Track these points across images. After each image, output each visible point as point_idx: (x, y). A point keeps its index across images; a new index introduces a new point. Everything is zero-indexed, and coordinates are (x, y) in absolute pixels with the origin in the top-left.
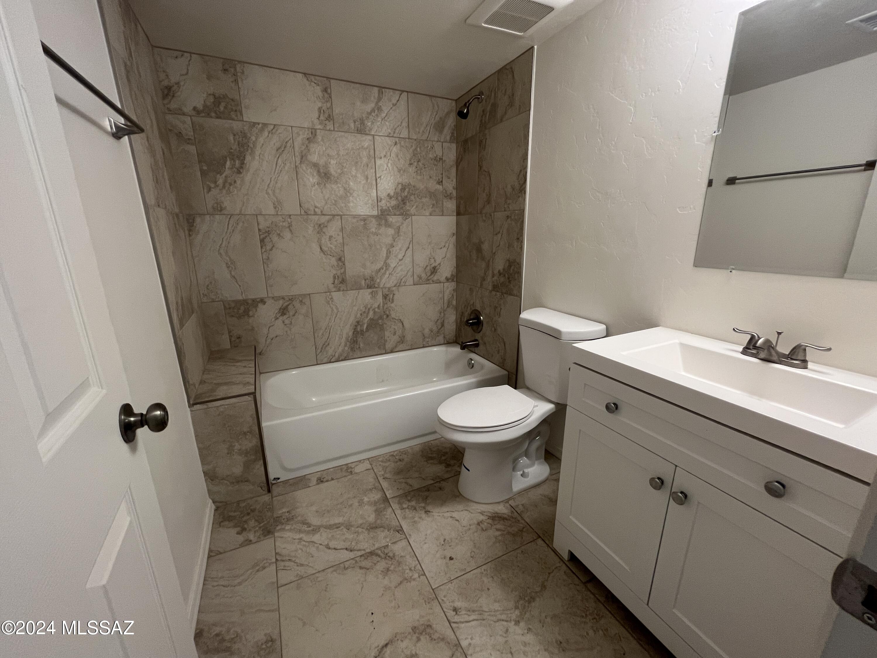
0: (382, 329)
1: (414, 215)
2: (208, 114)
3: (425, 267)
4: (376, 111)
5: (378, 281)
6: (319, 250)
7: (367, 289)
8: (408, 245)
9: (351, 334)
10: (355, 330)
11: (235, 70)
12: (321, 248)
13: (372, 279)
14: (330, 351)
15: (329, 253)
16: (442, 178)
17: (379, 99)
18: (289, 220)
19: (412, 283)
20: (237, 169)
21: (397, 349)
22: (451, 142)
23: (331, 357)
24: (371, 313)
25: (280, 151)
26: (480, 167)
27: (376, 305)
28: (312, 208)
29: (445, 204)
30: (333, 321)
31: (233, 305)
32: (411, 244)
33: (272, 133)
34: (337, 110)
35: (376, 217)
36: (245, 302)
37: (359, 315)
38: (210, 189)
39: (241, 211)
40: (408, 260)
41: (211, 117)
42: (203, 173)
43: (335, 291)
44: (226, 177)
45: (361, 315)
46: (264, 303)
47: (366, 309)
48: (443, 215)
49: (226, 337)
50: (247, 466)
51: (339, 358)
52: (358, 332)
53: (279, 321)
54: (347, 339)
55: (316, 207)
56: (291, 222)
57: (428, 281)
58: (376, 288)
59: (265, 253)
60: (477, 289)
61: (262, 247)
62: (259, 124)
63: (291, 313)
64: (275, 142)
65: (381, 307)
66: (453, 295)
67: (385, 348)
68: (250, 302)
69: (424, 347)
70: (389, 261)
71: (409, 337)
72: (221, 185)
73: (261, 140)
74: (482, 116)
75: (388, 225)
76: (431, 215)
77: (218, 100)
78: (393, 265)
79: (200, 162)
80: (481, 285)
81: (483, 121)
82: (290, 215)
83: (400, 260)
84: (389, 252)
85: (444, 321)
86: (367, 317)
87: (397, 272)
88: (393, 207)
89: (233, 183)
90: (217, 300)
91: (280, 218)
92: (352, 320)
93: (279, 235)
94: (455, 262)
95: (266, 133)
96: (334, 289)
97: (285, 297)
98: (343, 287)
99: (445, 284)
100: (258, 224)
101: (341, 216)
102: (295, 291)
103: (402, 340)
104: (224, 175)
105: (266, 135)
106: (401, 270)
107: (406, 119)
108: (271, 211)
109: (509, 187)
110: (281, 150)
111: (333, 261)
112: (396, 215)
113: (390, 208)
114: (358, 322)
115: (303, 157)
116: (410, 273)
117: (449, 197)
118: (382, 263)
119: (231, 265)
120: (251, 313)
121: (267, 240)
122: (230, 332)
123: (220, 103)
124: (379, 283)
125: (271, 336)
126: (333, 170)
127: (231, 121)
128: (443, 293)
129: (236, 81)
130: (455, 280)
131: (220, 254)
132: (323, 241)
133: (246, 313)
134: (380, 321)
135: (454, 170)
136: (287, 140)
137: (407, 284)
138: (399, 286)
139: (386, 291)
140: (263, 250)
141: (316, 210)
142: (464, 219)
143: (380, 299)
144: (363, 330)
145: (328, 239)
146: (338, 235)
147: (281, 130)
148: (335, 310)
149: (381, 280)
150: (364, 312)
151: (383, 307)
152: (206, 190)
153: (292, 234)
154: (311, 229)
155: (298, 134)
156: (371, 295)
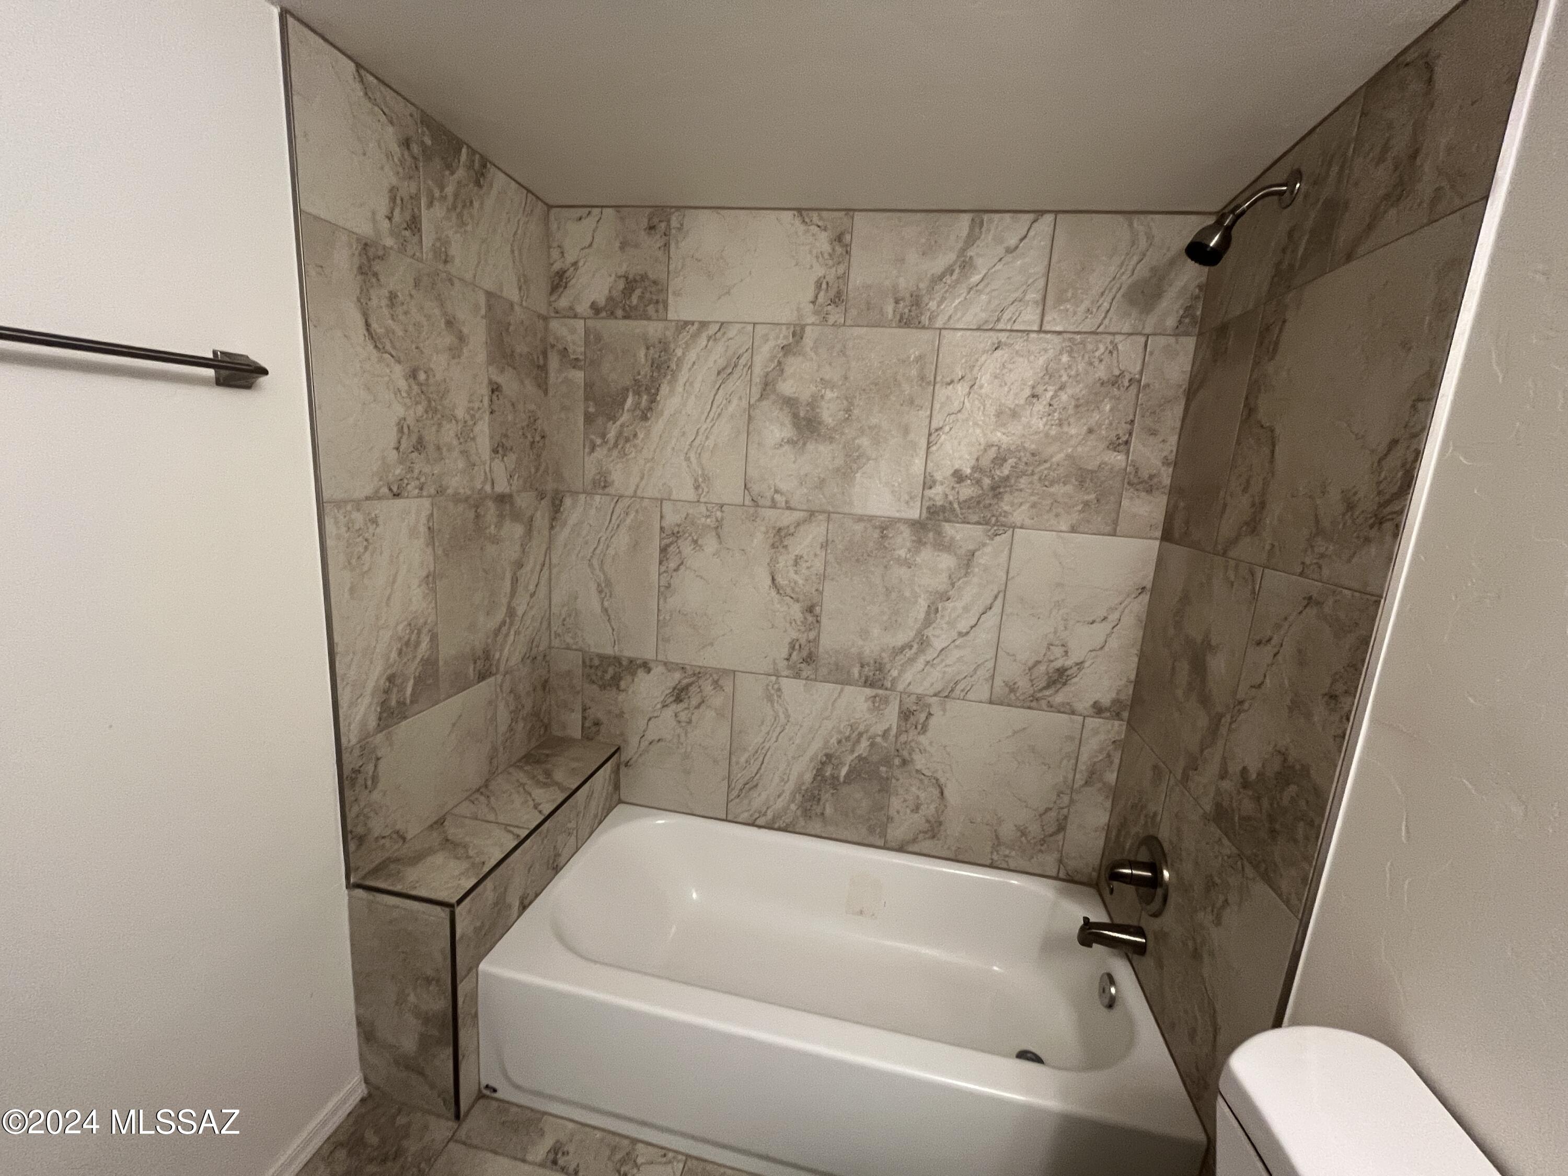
0: (885, 786)
1: (1021, 528)
2: (612, 313)
3: (1030, 663)
4: (957, 271)
5: (895, 673)
6: (769, 582)
7: (865, 686)
8: (989, 602)
9: (808, 777)
10: (819, 773)
11: (669, 225)
12: (773, 579)
13: (880, 667)
14: (758, 800)
15: (788, 591)
16: (1130, 434)
17: (971, 240)
18: (719, 514)
19: (986, 696)
20: (643, 412)
21: (916, 848)
22: (1178, 332)
23: (757, 815)
24: (864, 744)
25: (723, 375)
26: (1250, 410)
27: (879, 729)
28: (769, 494)
29: (1125, 503)
30: (774, 739)
31: (596, 662)
32: (1000, 599)
33: (715, 340)
34: (857, 278)
35: (918, 526)
36: (617, 660)
37: (833, 741)
38: (593, 449)
39: (635, 492)
40: (983, 636)
41: (616, 318)
42: (589, 419)
43: (787, 677)
44: (622, 426)
45: (839, 742)
46: (649, 671)
47: (853, 731)
48: (1114, 534)
49: (577, 717)
50: (425, 1043)
51: (774, 819)
52: (824, 780)
53: (669, 713)
54: (798, 789)
55: (776, 491)
56: (722, 519)
57: (1032, 701)
58: (886, 689)
59: (665, 575)
60: (1172, 782)
61: (660, 563)
62: (693, 323)
63: (694, 701)
64: (718, 355)
65: (892, 738)
66: (1109, 756)
67: (883, 835)
68: (625, 663)
69: (992, 866)
70: (929, 632)
71: (954, 827)
72: (612, 442)
73: (692, 356)
74: (1284, 251)
75: (944, 546)
76: (1073, 530)
77: (631, 283)
78: (938, 644)
79: (587, 399)
80: (1186, 778)
81: (1284, 266)
82: (722, 506)
83: (961, 635)
84: (932, 612)
85: (1066, 818)
86: (853, 751)
87: (948, 662)
88: (965, 501)
89: (631, 437)
90: (574, 647)
91: (703, 508)
92: (816, 747)
93: (695, 542)
94: (1134, 666)
95: (703, 341)
96: (785, 673)
97: (688, 667)
98: (807, 671)
99: (1088, 720)
100: (662, 517)
101: (829, 513)
102: (708, 659)
103: (933, 829)
104: (618, 423)
105: (705, 343)
106: (960, 659)
107: (1041, 283)
108: (689, 493)
109: (1334, 495)
110: (725, 372)
111: (796, 610)
112: (968, 523)
113: (956, 506)
114: (829, 756)
115: (768, 386)
116: (983, 673)
117: (1147, 485)
118: (912, 634)
119: (605, 589)
120: (623, 684)
121: (672, 549)
122: (584, 710)
123: (633, 290)
124: (894, 681)
125: (650, 736)
126: (828, 414)
127: (645, 322)
128: (1077, 742)
129: (666, 246)
130: (1125, 715)
131: (591, 565)
132: (781, 565)
133: (615, 682)
134: (883, 769)
135: (1173, 416)
136: (741, 352)
137: (969, 696)
138: (946, 697)
139: (910, 703)
140: (663, 569)
141: (778, 497)
142: (1179, 553)
143: (891, 716)
144: (837, 778)
145: (791, 562)
146: (816, 555)
147: (732, 332)
148: (782, 716)
149: (902, 672)
150: (848, 739)
151: (897, 737)
152: (587, 450)
153: (720, 543)
154: (759, 537)
155: (766, 338)
156: (870, 703)
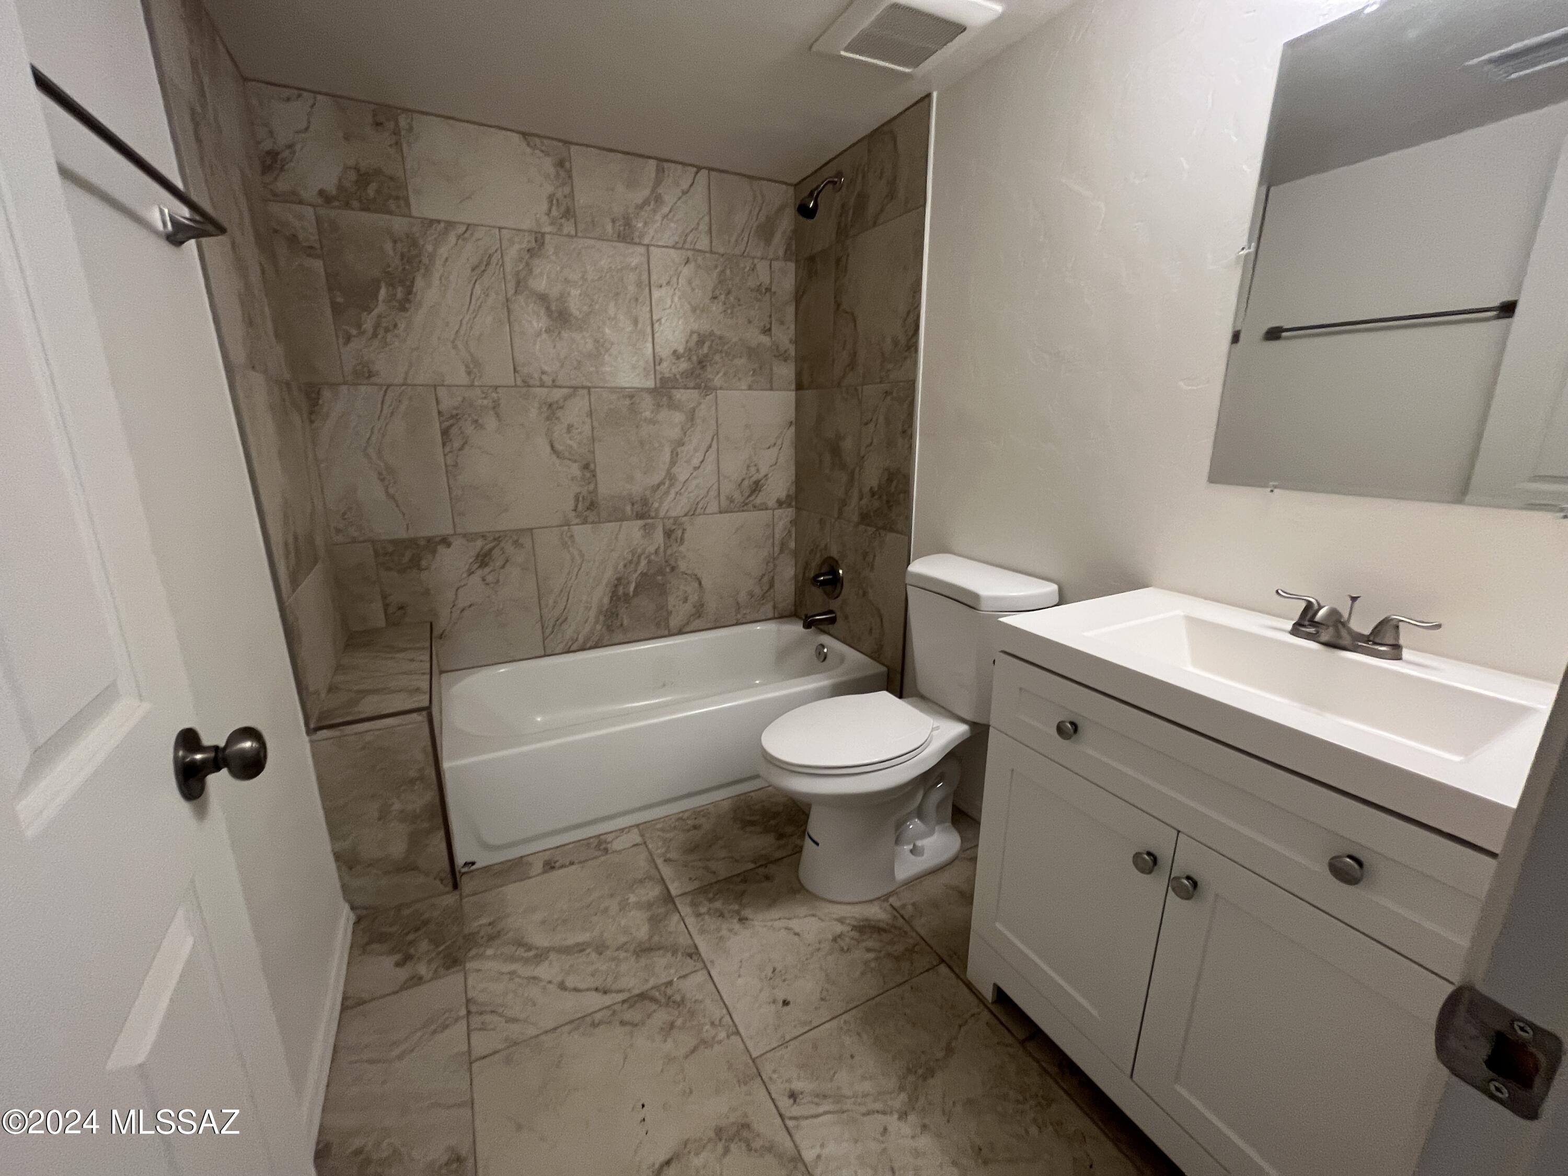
0: (663, 590)
1: (720, 389)
2: (347, 203)
3: (739, 481)
4: (652, 203)
5: (656, 505)
6: (548, 449)
7: (637, 519)
8: (709, 443)
9: (606, 600)
10: (614, 593)
11: (397, 124)
12: (552, 447)
13: (645, 502)
14: (569, 631)
15: (567, 454)
16: (771, 324)
17: (658, 182)
18: (494, 395)
19: (716, 509)
20: (400, 303)
21: (688, 629)
22: (786, 258)
23: (571, 642)
24: (643, 562)
25: (478, 271)
26: (838, 305)
27: (652, 549)
28: (536, 375)
29: (775, 369)
30: (574, 578)
31: (390, 549)
32: (715, 441)
33: (464, 240)
34: (582, 200)
35: (653, 391)
36: (413, 542)
37: (621, 566)
38: (348, 339)
39: (406, 379)
40: (709, 466)
41: (353, 209)
42: (337, 309)
43: (577, 524)
44: (378, 316)
45: (625, 566)
46: (449, 545)
47: (633, 555)
48: (771, 389)
49: (378, 606)
50: (415, 841)
51: (585, 643)
52: (619, 599)
53: (476, 579)
54: (600, 611)
55: (543, 373)
56: (498, 399)
57: (744, 506)
58: (653, 518)
59: (450, 455)
60: (833, 520)
61: (444, 444)
62: (439, 222)
63: (498, 564)
64: (469, 254)
65: (662, 553)
66: (789, 532)
67: (667, 626)
68: (422, 543)
69: (738, 623)
70: (674, 470)
71: (712, 605)
72: (370, 332)
73: (443, 251)
74: (841, 216)
75: (673, 405)
76: (750, 388)
77: (364, 178)
78: (682, 478)
79: (330, 290)
80: (840, 512)
81: (843, 224)
82: (496, 387)
83: (696, 468)
84: (675, 455)
85: (773, 578)
86: (636, 571)
87: (690, 490)
88: (683, 373)
89: (391, 327)
90: (361, 539)
91: (478, 392)
92: (609, 575)
93: (476, 422)
94: (794, 472)
95: (452, 239)
96: (577, 521)
97: (488, 535)
98: (592, 517)
99: (776, 512)
100: (438, 403)
101: (589, 388)
102: (506, 523)
103: (699, 611)
104: (374, 314)
105: (454, 242)
106: (697, 486)
107: (707, 218)
108: (462, 378)
109: (889, 340)
110: (480, 268)
111: (575, 469)
112: (688, 388)
113: (678, 377)
114: (619, 579)
115: (520, 284)
116: (713, 493)
117: (782, 356)
118: (664, 474)
119: (387, 475)
120: (424, 563)
121: (454, 431)
122: (384, 597)
123: (368, 184)
124: (657, 510)
125: (461, 604)
126: (575, 306)
127: (387, 217)
128: (772, 526)
129: (398, 144)
130: (794, 503)
131: (367, 456)
132: (556, 435)
133: (415, 563)
134: (659, 578)
135: (791, 310)
136: (491, 251)
137: (707, 511)
138: (693, 514)
139: (669, 524)
140: (447, 449)
141: (545, 377)
142: (809, 395)
143: (659, 535)
144: (628, 594)
145: (565, 431)
146: (583, 422)
147: (480, 233)
148: (577, 557)
149: (661, 503)
150: (631, 562)
151: (665, 552)
152: (341, 341)
153: (500, 421)
154: (534, 413)
155: (511, 242)
156: (642, 531)
